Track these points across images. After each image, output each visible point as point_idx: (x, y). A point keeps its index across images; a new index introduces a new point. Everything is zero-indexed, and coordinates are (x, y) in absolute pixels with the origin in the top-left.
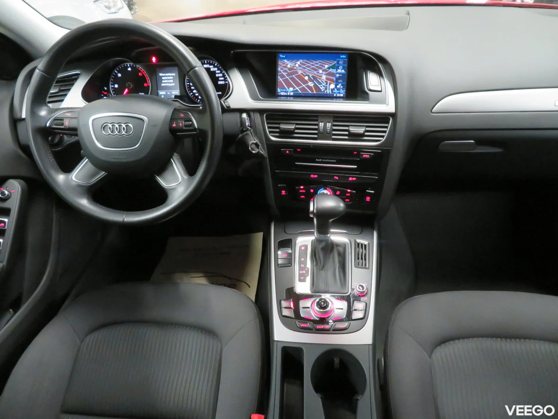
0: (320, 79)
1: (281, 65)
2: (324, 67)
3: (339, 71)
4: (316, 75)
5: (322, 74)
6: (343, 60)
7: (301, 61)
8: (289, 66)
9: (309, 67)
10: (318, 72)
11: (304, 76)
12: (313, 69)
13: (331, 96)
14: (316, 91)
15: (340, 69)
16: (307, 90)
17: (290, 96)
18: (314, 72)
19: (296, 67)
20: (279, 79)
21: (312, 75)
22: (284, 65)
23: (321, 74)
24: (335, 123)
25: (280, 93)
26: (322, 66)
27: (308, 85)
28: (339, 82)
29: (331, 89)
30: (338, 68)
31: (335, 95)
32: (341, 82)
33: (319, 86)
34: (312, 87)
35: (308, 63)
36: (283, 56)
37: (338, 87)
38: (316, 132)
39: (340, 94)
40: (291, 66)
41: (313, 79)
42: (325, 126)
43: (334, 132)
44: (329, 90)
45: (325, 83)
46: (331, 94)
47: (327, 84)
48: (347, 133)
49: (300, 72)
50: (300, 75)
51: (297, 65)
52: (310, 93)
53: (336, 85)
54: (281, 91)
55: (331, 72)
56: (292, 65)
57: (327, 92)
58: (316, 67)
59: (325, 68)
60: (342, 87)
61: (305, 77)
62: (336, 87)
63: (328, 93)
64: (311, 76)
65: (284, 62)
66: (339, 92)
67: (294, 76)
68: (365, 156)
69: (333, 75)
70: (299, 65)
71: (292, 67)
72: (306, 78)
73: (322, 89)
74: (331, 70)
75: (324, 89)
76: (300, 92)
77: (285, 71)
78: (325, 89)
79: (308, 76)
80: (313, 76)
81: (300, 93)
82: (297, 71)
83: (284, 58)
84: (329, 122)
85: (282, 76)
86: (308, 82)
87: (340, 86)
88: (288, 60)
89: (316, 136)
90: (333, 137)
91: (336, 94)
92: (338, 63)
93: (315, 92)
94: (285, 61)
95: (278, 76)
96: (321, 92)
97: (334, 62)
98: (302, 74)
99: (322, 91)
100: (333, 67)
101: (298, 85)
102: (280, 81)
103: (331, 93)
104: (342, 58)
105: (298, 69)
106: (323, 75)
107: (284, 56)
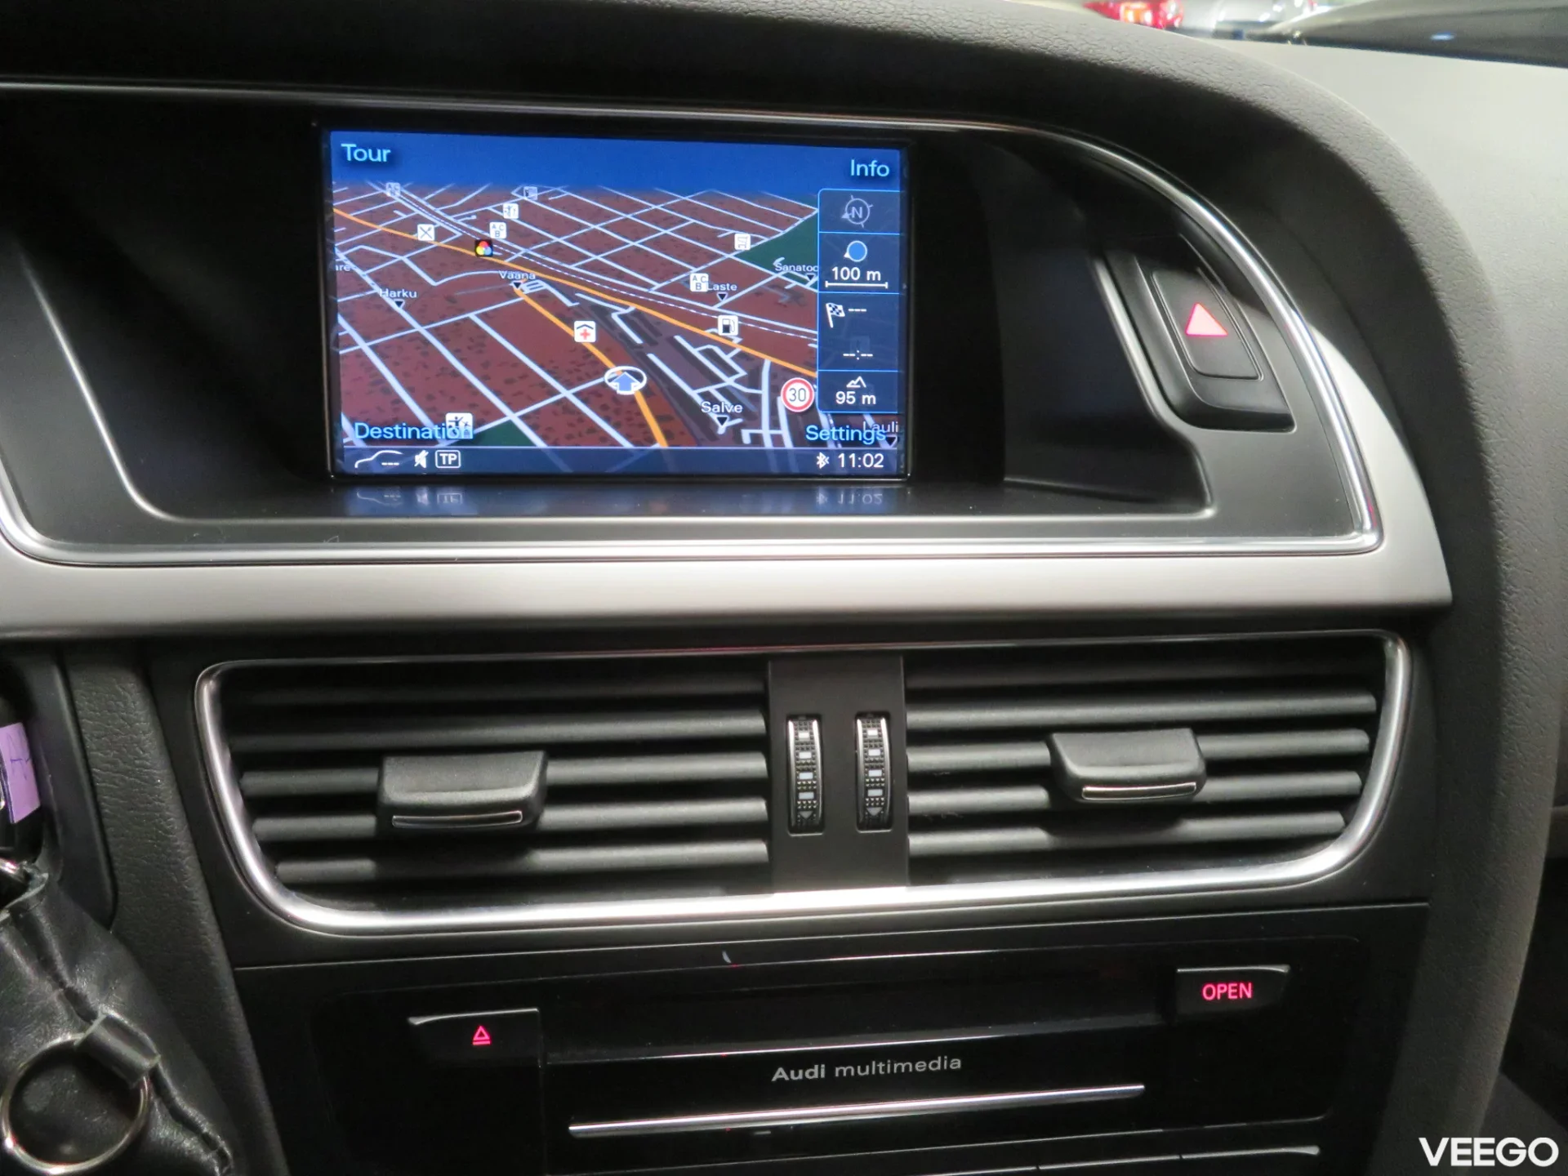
0: (697, 341)
1: (355, 229)
2: (728, 244)
3: (846, 276)
4: (664, 310)
5: (710, 298)
6: (869, 198)
7: (532, 194)
8: (425, 234)
9: (596, 242)
10: (682, 289)
11: (569, 317)
12: (632, 258)
13: (795, 470)
14: (668, 435)
15: (850, 264)
16: (594, 429)
17: (436, 480)
18: (648, 286)
19: (490, 242)
20: (350, 342)
21: (633, 307)
22: (380, 228)
23: (698, 296)
24: (920, 718)
25: (360, 454)
26: (711, 238)
27: (603, 384)
28: (850, 363)
29: (791, 416)
30: (831, 257)
31: (822, 461)
32: (865, 363)
33: (694, 394)
34: (632, 400)
35: (596, 216)
36: (368, 155)
37: (841, 398)
38: (754, 808)
39: (859, 454)
40: (441, 234)
41: (638, 341)
42: (838, 748)
43: (920, 801)
44: (775, 424)
45: (742, 373)
46: (798, 455)
47: (753, 380)
48: (1035, 796)
49: (526, 287)
50: (523, 303)
51: (498, 231)
52: (626, 453)
53: (827, 389)
54: (369, 440)
55: (778, 285)
56: (457, 226)
57: (757, 439)
58: (655, 243)
59: (731, 256)
60: (869, 399)
61: (571, 324)
62: (826, 398)
63: (768, 444)
64: (623, 317)
65: (385, 199)
66: (850, 435)
67: (472, 316)
68: (1218, 991)
69: (798, 305)
70: (511, 225)
71: (458, 242)
72: (584, 333)
73: (715, 417)
74: (781, 271)
75: (733, 416)
76: (540, 444)
77: (394, 278)
78: (738, 421)
79: (601, 315)
80: (636, 313)
81: (539, 451)
82: (503, 274)
83: (381, 164)
84: (870, 716)
85: (376, 320)
86: (606, 369)
87: (859, 393)
88: (419, 186)
89: (756, 849)
90: (919, 842)
91: (832, 455)
92: (831, 218)
93: (661, 444)
94: (394, 191)
95: (332, 322)
96: (712, 436)
97: (801, 212)
98: (541, 297)
99: (721, 429)
100: (795, 249)
101: (519, 388)
102: (360, 354)
103: (788, 444)
104: (863, 179)
105: (506, 262)
106: (715, 308)
107: (383, 155)
